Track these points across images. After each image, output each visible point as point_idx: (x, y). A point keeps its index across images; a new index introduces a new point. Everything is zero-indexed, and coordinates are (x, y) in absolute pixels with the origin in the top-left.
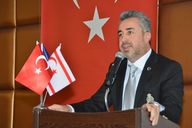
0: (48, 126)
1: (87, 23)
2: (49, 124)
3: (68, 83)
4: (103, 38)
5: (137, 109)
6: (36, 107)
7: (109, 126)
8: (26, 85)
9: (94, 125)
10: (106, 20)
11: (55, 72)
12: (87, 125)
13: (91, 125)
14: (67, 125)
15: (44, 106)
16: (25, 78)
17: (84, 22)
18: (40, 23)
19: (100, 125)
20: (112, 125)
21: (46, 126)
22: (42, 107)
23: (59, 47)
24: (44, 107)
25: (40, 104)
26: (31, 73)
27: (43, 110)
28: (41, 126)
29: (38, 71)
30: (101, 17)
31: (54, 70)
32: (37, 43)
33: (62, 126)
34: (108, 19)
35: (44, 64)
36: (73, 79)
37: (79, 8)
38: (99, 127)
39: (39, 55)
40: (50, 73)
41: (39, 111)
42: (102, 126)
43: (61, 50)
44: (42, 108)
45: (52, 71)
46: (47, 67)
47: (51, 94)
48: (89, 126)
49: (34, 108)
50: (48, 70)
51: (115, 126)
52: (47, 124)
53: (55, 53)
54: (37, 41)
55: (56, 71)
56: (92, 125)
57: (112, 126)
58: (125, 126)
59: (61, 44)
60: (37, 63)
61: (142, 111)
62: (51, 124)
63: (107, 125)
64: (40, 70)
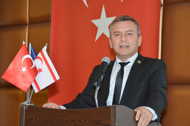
2: (34, 119)
5: (112, 106)
6: (22, 103)
7: (87, 122)
8: (13, 83)
9: (74, 121)
11: (40, 70)
12: (68, 120)
13: (71, 120)
15: (30, 102)
16: (12, 76)
17: (92, 21)
19: (79, 120)
21: (32, 121)
22: (28, 103)
23: (45, 47)
24: (30, 103)
25: (27, 100)
26: (17, 71)
27: (29, 105)
28: (27, 121)
29: (24, 69)
31: (40, 68)
33: (45, 121)
34: (115, 17)
35: (29, 62)
37: (88, 7)
38: (79, 122)
39: (26, 54)
40: (35, 71)
41: (26, 107)
42: (81, 122)
45: (38, 69)
46: (32, 66)
47: (36, 91)
50: (33, 68)
51: (92, 122)
52: (32, 119)
53: (41, 53)
54: (24, 42)
55: (42, 70)
56: (72, 121)
59: (47, 44)
60: (23, 62)
62: (36, 119)
63: (85, 121)
64: (26, 69)
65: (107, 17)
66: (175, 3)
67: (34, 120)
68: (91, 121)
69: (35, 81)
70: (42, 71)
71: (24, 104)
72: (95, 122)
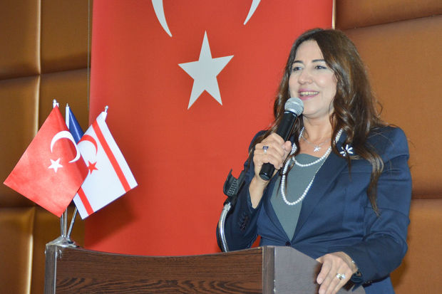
0: (77, 284)
1: (187, 67)
2: (79, 280)
3: (122, 192)
4: (218, 98)
5: (266, 249)
6: (51, 243)
7: (206, 285)
8: (29, 196)
9: (175, 282)
10: (225, 60)
11: (93, 167)
12: (160, 282)
13: (167, 281)
14: (117, 282)
15: (69, 240)
16: (26, 181)
17: (180, 65)
18: (90, 67)
19: (187, 282)
20: (214, 282)
21: (73, 284)
22: (65, 243)
23: (104, 115)
24: (69, 243)
25: (60, 235)
26: (38, 169)
27: (66, 248)
28: (61, 283)
29: (56, 165)
30: (216, 53)
31: (92, 163)
32: (55, 104)
33: (105, 284)
34: (230, 57)
35: (68, 149)
36: (133, 184)
37: (171, 35)
38: (186, 286)
39: (60, 131)
40: (82, 170)
41: (58, 252)
42: (192, 286)
43: (107, 121)
44: (64, 246)
45: (88, 165)
46: (75, 156)
47: (84, 214)
48: (163, 283)
49: (47, 245)
50: (77, 162)
51: (218, 285)
52: (74, 280)
53: (94, 127)
54: (55, 101)
55: (96, 166)
56: (170, 284)
57: (212, 285)
58: (240, 285)
59: (107, 107)
60: (54, 148)
61: (275, 253)
62: (83, 280)
63: (201, 283)
64: (60, 163)
65: (213, 58)
66: (361, 27)
67: (80, 282)
68: (215, 284)
69: (80, 192)
70: (96, 169)
71: (55, 246)
72: (225, 285)
